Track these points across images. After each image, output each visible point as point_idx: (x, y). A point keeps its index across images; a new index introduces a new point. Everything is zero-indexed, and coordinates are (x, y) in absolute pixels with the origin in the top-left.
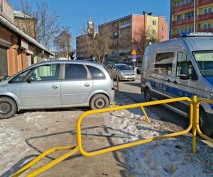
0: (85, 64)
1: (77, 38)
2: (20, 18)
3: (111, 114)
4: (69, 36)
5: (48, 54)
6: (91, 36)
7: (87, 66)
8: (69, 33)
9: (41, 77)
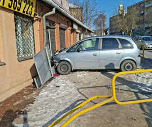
0: (117, 37)
1: (111, 18)
2: (72, 8)
3: (138, 76)
4: (105, 17)
5: (90, 32)
6: (121, 15)
7: (119, 39)
8: (104, 15)
9: (86, 48)
